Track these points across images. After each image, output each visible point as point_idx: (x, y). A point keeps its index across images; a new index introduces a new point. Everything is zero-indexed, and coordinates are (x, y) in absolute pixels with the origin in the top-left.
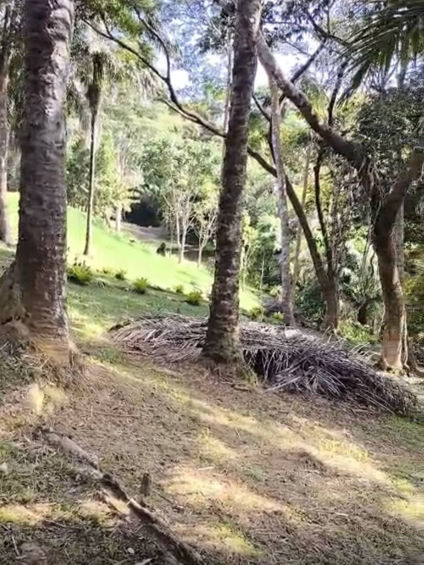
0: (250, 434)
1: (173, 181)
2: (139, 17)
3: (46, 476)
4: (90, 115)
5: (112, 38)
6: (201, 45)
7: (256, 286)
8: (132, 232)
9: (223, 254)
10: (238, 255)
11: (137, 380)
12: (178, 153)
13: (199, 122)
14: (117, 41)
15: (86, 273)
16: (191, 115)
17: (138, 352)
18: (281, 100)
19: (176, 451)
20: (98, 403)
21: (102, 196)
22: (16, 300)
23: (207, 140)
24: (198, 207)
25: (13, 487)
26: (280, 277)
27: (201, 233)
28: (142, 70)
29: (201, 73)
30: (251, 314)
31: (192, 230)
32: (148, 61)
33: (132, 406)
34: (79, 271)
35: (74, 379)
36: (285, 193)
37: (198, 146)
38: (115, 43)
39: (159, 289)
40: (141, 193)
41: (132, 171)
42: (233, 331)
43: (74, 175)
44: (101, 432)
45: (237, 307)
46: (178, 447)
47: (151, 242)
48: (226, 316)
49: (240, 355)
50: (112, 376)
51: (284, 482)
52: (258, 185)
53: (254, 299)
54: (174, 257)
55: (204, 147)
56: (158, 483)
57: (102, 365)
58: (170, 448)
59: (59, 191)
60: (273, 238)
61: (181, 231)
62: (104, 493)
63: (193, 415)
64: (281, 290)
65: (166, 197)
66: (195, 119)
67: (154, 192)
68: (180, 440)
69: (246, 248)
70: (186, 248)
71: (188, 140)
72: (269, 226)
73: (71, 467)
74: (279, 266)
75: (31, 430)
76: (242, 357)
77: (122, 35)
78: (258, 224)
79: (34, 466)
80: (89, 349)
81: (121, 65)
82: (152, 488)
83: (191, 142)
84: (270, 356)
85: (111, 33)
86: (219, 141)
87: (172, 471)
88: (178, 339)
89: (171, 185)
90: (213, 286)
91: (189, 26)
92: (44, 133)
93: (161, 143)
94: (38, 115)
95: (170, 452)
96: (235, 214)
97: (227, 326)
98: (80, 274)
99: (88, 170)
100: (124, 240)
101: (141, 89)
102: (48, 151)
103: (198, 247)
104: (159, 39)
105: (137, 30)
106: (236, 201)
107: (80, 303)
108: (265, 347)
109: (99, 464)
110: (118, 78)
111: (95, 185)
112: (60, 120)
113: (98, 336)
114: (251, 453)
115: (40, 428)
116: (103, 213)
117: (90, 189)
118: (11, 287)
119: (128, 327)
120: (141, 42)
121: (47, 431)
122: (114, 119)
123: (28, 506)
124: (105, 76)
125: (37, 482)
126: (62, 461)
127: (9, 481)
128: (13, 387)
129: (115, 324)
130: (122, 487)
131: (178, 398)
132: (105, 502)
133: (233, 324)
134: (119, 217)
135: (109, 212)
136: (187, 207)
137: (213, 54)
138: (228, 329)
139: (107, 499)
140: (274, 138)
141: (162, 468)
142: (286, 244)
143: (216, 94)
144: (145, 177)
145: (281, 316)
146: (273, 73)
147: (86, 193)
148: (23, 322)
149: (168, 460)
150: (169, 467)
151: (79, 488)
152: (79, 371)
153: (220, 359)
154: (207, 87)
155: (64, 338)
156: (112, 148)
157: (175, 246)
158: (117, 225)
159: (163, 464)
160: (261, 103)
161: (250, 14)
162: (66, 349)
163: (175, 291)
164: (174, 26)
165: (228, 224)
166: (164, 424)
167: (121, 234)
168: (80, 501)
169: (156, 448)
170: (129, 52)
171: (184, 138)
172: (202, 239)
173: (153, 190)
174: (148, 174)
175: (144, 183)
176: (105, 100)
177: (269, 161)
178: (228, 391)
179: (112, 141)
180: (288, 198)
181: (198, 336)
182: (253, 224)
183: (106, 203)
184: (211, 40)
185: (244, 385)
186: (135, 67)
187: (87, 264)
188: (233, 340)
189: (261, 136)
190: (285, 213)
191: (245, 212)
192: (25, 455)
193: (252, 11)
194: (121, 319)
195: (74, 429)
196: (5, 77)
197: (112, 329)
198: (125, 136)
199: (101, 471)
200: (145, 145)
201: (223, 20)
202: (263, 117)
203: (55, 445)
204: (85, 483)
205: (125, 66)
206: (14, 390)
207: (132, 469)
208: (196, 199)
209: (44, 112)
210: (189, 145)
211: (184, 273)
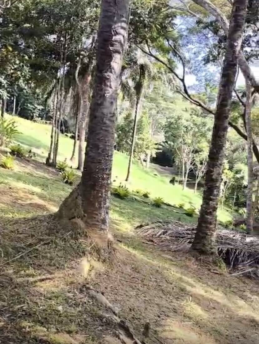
0: (218, 303)
1: (182, 140)
2: (169, 43)
3: (85, 317)
4: (136, 99)
5: (151, 55)
6: (204, 60)
7: (230, 207)
8: (156, 169)
9: (209, 187)
10: (218, 188)
11: (148, 260)
12: (186, 124)
13: (200, 105)
14: (154, 57)
15: (125, 192)
16: (195, 101)
17: (152, 243)
18: (252, 94)
19: (169, 309)
20: (122, 273)
21: (139, 146)
22: (79, 206)
23: (205, 117)
24: (196, 156)
25: (64, 322)
26: (246, 203)
27: (197, 172)
28: (168, 74)
29: (204, 76)
30: (225, 225)
31: (192, 170)
32: (172, 69)
33: (144, 277)
34: (121, 190)
35: (109, 257)
36: (252, 151)
37: (199, 120)
38: (153, 59)
39: (169, 205)
40: (163, 146)
41: (159, 133)
42: (212, 235)
43: (123, 134)
44: (123, 292)
45: (216, 220)
46: (170, 307)
47: (167, 176)
48: (208, 225)
49: (215, 250)
50: (133, 257)
51: (238, 338)
52: (235, 145)
53: (228, 215)
54: (180, 186)
55: (202, 121)
56: (155, 329)
57: (128, 249)
58: (165, 307)
59: (109, 142)
60: (242, 178)
61: (186, 170)
62: (119, 333)
63: (182, 287)
64: (246, 211)
65: (178, 149)
66: (198, 104)
67: (171, 147)
68: (172, 302)
69: (225, 183)
70: (188, 181)
71: (193, 116)
72: (241, 171)
73: (101, 313)
74: (245, 196)
75: (79, 287)
76: (217, 252)
77: (158, 53)
78: (234, 169)
79: (78, 309)
80: (121, 238)
81: (155, 71)
82: (150, 333)
83: (195, 117)
84: (235, 253)
85: (151, 52)
86: (212, 118)
87: (165, 323)
88: (176, 237)
89: (181, 142)
90: (202, 206)
91: (198, 49)
92: (104, 108)
93: (176, 117)
94: (100, 97)
95: (164, 309)
96: (218, 162)
97: (208, 231)
98: (122, 192)
99: (132, 131)
100: (151, 174)
101: (167, 85)
102: (105, 119)
103: (195, 181)
104: (179, 56)
105: (167, 51)
106: (219, 154)
107: (120, 210)
108: (232, 247)
109: (119, 313)
110: (154, 78)
111: (136, 140)
112: (113, 101)
113: (129, 231)
114: (218, 316)
115: (85, 285)
116: (140, 157)
117: (132, 142)
118: (76, 198)
119: (147, 227)
120: (169, 58)
121: (89, 288)
122: (150, 103)
123: (71, 335)
124: (146, 77)
125: (79, 320)
126: (95, 308)
127: (62, 318)
128: (72, 258)
129: (139, 225)
130: (131, 330)
131: (174, 275)
132: (119, 338)
133: (213, 231)
134: (149, 160)
135: (143, 156)
136: (190, 156)
137: (212, 65)
138: (209, 234)
139: (121, 337)
140: (247, 117)
141: (159, 319)
142: (250, 182)
143: (213, 89)
144: (166, 137)
145: (245, 227)
146: (248, 77)
147: (130, 145)
148: (82, 219)
149: (163, 314)
150: (163, 319)
151: (104, 327)
152: (113, 253)
153: (203, 252)
154: (207, 85)
155: (105, 231)
156: (147, 119)
157: (181, 179)
158: (147, 164)
159: (159, 317)
160: (240, 95)
161: (235, 40)
162: (106, 238)
163: (178, 206)
164: (189, 49)
165: (213, 168)
166: (163, 291)
167: (149, 170)
168: (104, 336)
169: (156, 306)
170: (161, 63)
171: (191, 115)
172: (198, 177)
173: (170, 145)
174: (167, 135)
175: (165, 141)
176: (145, 91)
177: (242, 130)
178: (206, 273)
179: (147, 115)
180: (253, 154)
181: (189, 236)
182: (231, 169)
183: (142, 152)
184: (211, 57)
185: (217, 270)
186: (164, 73)
187: (127, 187)
188: (211, 241)
189: (239, 115)
190: (251, 163)
191: (225, 161)
192: (74, 302)
193: (236, 39)
194: (143, 222)
195: (106, 288)
196: (89, 76)
197: (138, 227)
198: (156, 112)
199: (119, 317)
200: (167, 118)
201: (219, 45)
202: (241, 104)
203: (92, 297)
204: (109, 324)
205: (158, 72)
206: (72, 260)
207: (139, 318)
208: (196, 152)
209: (104, 95)
210: (193, 119)
211: (186, 196)
